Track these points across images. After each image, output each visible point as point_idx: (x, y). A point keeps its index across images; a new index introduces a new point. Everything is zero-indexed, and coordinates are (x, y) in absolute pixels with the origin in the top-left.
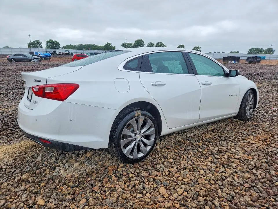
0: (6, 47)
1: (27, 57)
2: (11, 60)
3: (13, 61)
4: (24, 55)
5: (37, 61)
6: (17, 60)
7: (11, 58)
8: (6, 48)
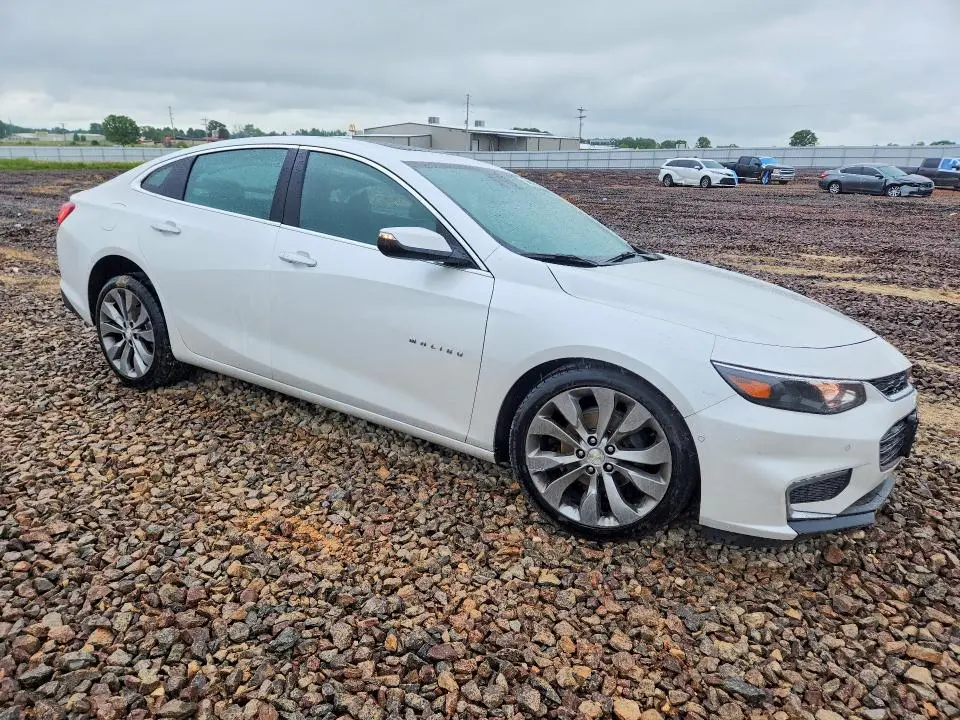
0: (939, 143)
1: (882, 177)
2: (826, 186)
3: (835, 189)
4: (872, 172)
5: (911, 193)
6: (846, 188)
7: (830, 179)
8: (939, 146)
